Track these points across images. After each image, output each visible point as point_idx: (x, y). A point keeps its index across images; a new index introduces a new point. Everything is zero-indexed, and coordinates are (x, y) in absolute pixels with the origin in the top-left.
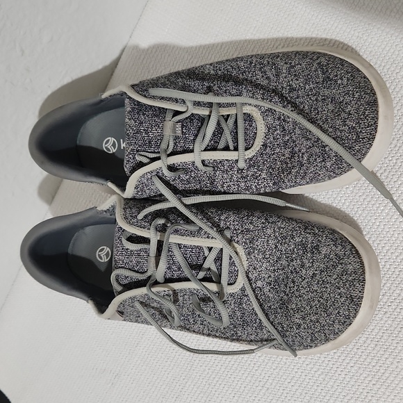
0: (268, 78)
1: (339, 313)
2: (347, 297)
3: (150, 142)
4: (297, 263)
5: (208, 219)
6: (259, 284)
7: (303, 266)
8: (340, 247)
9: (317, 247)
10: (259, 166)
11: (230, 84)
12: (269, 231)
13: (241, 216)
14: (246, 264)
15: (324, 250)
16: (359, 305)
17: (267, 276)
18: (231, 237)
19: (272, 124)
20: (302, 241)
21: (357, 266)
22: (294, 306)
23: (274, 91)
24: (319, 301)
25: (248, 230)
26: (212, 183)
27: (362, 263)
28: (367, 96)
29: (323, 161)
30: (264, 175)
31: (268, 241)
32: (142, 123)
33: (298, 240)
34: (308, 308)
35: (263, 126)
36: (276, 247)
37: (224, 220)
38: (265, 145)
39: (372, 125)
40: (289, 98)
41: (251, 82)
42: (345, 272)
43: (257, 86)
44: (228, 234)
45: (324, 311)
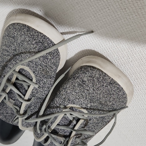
0: (8, 55)
1: (114, 91)
2: (109, 85)
3: (12, 114)
4: (86, 91)
5: (54, 108)
6: (89, 105)
7: (88, 90)
8: (87, 73)
9: (83, 81)
10: (41, 80)
11: (6, 68)
12: (69, 91)
13: (58, 96)
14: (78, 106)
15: (85, 79)
16: (115, 82)
17: (87, 102)
18: (64, 106)
19: (27, 64)
20: (78, 84)
21: (98, 72)
22: (104, 102)
23: (14, 56)
24: (105, 94)
25: (64, 98)
26: (40, 99)
27: (98, 69)
28: (25, 30)
29: (47, 59)
30: (45, 80)
31: (72, 94)
32: (3, 113)
33: (76, 85)
34: (106, 99)
35: (27, 67)
36: (76, 93)
37: (57, 103)
38: (34, 72)
39: (38, 35)
40: (18, 53)
41: (8, 61)
42: (98, 79)
43: (10, 60)
44: (62, 106)
45: (111, 95)
